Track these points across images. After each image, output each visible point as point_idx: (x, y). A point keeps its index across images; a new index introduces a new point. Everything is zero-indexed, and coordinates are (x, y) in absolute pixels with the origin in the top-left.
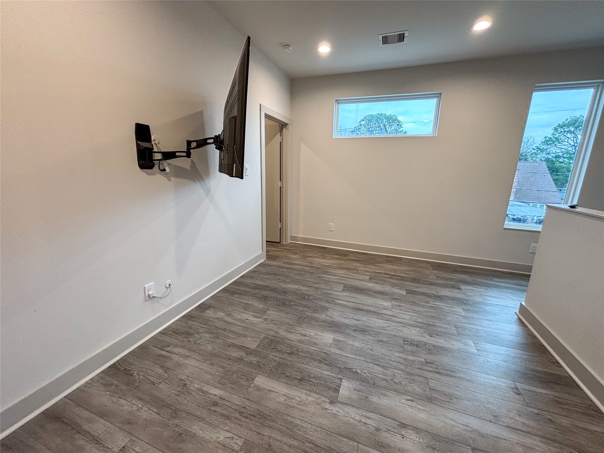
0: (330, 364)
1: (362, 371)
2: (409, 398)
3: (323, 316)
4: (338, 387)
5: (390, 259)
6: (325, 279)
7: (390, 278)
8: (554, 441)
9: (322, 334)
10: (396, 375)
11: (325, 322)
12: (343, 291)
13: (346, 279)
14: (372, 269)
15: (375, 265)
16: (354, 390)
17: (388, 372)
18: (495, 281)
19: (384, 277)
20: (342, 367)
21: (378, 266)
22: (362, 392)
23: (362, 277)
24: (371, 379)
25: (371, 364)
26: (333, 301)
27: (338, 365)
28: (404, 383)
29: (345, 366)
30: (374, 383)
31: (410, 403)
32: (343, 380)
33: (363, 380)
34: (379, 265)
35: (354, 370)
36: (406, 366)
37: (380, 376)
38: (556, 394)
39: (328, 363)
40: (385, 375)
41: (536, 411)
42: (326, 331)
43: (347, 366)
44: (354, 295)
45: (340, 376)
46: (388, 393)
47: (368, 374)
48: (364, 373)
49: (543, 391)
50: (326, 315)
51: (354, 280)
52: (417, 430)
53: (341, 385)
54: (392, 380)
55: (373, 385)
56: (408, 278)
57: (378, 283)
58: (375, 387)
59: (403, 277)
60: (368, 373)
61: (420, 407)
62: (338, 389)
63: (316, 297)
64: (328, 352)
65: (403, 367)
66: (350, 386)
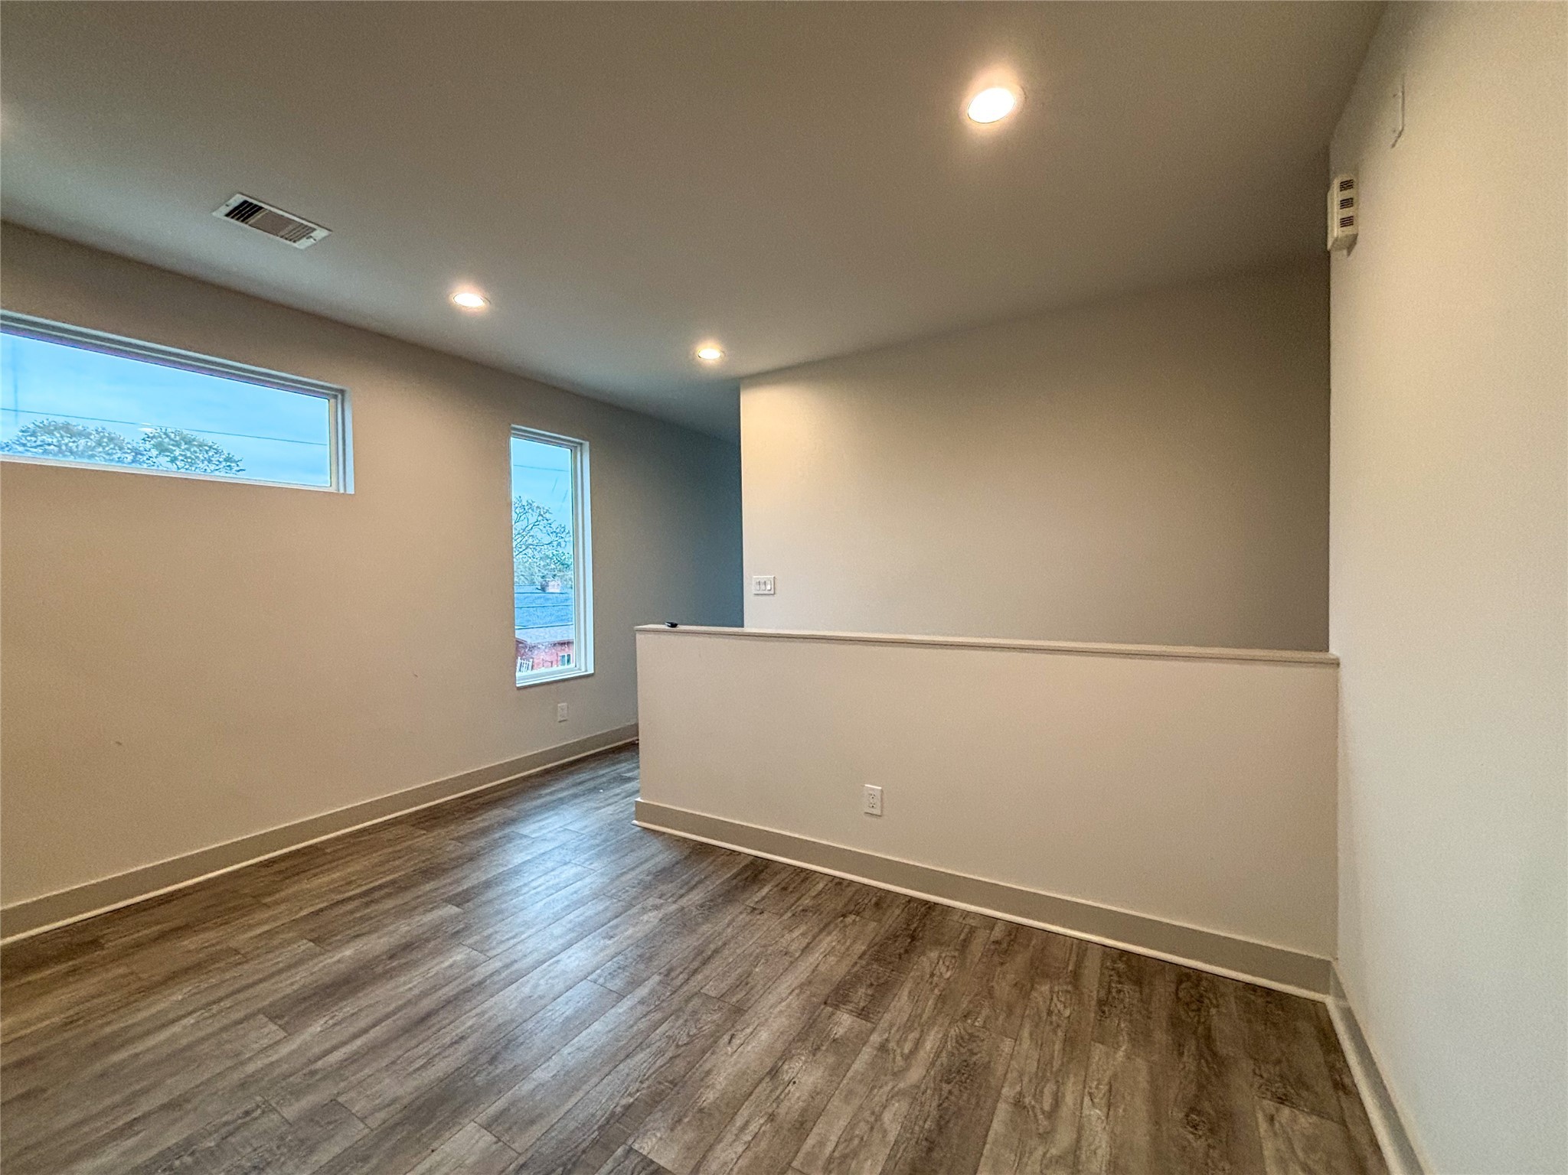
0: (569, 1167)
1: (630, 1095)
2: (726, 1038)
3: (357, 1132)
4: (649, 1166)
5: (283, 865)
6: (149, 1057)
7: (367, 905)
8: (827, 925)
9: (436, 1157)
10: (670, 1033)
11: (387, 1130)
12: (290, 1030)
13: (241, 996)
14: (275, 918)
15: (267, 906)
16: (672, 1130)
17: (658, 1044)
18: (547, 794)
19: (352, 912)
20: (593, 1136)
21: (283, 901)
22: (685, 1116)
23: (284, 957)
24: (660, 1083)
25: (621, 1066)
26: (313, 1073)
27: (584, 1145)
28: (694, 1031)
29: (596, 1127)
30: (671, 1082)
31: (736, 1042)
32: (636, 1147)
33: (654, 1100)
34: (283, 894)
35: (619, 1109)
36: (658, 1008)
37: (658, 1063)
38: (772, 883)
39: (561, 1169)
40: (661, 1052)
41: (789, 914)
42: (436, 1137)
43: (600, 1123)
44: (348, 1008)
45: (620, 1151)
46: (707, 1066)
47: (645, 1085)
48: (638, 1091)
49: (765, 890)
50: (363, 1119)
51: (277, 978)
52: (786, 1056)
53: (645, 1157)
54: (678, 1046)
55: (675, 1085)
56: (407, 877)
57: (358, 936)
58: (681, 1084)
59: (393, 882)
60: (641, 1082)
61: (748, 1031)
62: (652, 1168)
63: (226, 1124)
64: (521, 1160)
65: (658, 1015)
66: (659, 1135)
